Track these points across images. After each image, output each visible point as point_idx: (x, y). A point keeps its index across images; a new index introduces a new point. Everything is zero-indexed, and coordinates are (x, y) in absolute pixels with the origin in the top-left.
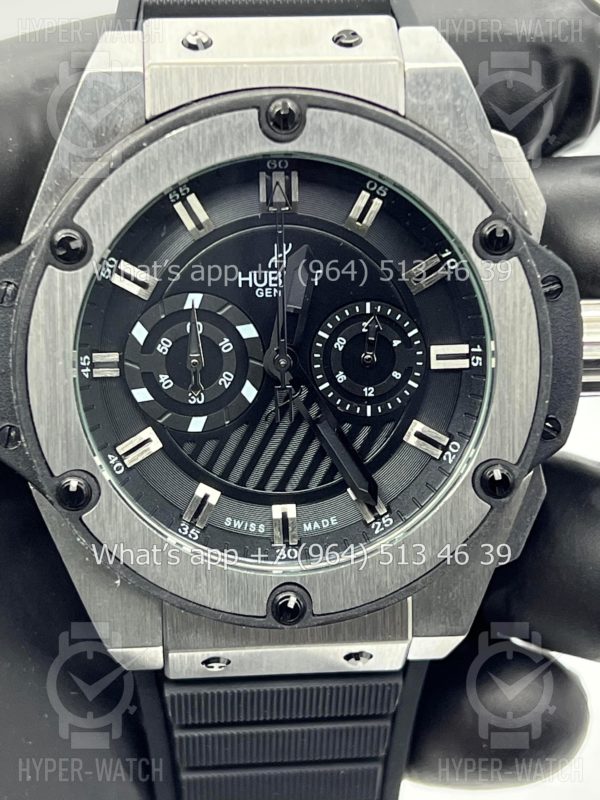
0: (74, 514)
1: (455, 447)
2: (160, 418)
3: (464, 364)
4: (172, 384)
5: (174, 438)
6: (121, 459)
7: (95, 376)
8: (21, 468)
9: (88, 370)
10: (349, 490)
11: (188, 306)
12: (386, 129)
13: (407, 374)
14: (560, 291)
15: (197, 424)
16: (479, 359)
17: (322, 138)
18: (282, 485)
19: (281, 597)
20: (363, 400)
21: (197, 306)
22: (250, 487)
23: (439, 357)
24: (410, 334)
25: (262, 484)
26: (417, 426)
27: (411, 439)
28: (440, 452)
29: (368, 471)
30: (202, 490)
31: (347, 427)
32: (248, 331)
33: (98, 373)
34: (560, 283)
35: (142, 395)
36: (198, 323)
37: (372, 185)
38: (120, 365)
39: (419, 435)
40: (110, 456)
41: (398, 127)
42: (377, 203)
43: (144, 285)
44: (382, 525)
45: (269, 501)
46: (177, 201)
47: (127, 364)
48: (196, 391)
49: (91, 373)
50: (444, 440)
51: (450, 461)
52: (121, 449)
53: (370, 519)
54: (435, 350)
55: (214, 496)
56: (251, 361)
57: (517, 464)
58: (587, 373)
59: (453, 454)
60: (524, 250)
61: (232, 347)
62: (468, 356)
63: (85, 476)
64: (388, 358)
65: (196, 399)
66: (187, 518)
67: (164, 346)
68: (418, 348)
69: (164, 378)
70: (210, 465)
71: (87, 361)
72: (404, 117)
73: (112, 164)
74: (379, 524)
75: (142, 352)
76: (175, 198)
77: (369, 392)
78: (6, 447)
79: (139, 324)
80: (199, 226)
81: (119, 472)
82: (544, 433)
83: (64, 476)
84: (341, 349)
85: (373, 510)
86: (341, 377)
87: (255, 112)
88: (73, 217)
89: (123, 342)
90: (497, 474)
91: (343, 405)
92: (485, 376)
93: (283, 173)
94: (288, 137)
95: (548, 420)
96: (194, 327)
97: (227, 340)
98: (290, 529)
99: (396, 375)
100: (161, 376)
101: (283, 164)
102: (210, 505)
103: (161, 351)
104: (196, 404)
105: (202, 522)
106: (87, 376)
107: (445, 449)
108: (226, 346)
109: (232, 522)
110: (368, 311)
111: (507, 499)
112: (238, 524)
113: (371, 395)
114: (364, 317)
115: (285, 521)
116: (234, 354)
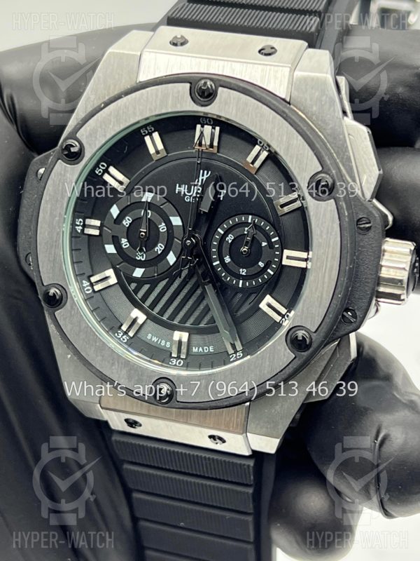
0: (50, 310)
1: (288, 316)
2: (118, 265)
3: (303, 264)
4: (128, 245)
5: (124, 281)
6: (92, 285)
7: (85, 232)
9: (81, 228)
11: (144, 199)
13: (267, 265)
14: (370, 228)
15: (138, 273)
18: (184, 320)
19: (159, 385)
20: (238, 277)
21: (149, 200)
22: (165, 318)
23: (288, 258)
24: (273, 240)
25: (172, 317)
26: (268, 299)
27: (263, 306)
28: (280, 318)
30: (136, 313)
32: (176, 221)
33: (88, 231)
34: (370, 223)
36: (149, 211)
37: (261, 143)
38: (100, 228)
39: (269, 305)
40: (84, 282)
41: (272, 106)
42: (264, 154)
43: (121, 183)
45: (174, 328)
46: (146, 135)
47: (105, 228)
48: (141, 252)
49: (82, 230)
50: (284, 311)
51: (283, 324)
52: (93, 279)
53: (231, 351)
55: (142, 318)
56: (176, 240)
57: (315, 332)
59: (286, 320)
61: (165, 230)
62: (306, 260)
63: (60, 288)
64: (256, 253)
65: (141, 257)
66: (124, 328)
67: (127, 222)
68: (277, 249)
69: (124, 241)
70: (144, 298)
71: (80, 222)
72: (289, 103)
74: (234, 355)
75: (115, 223)
76: (145, 132)
77: (243, 272)
79: (115, 205)
80: (158, 152)
81: (87, 292)
83: (49, 286)
84: (230, 241)
85: (234, 346)
86: (227, 259)
87: (188, 85)
88: (76, 133)
89: (104, 215)
91: (226, 277)
93: (211, 127)
96: (147, 214)
97: (163, 224)
98: (182, 348)
99: (261, 264)
100: (123, 239)
101: (210, 121)
102: (139, 324)
103: (125, 224)
104: (140, 260)
105: (132, 333)
106: (79, 231)
107: (283, 316)
108: (163, 227)
109: (152, 338)
110: (250, 221)
111: (304, 353)
112: (155, 339)
113: (244, 274)
114: (246, 224)
115: (180, 342)
116: (166, 233)
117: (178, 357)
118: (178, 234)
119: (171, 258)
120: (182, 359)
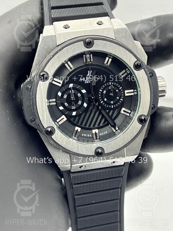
0: (50, 136)
1: (132, 113)
2: (66, 113)
3: (133, 94)
4: (68, 105)
5: (69, 117)
6: (58, 123)
7: (50, 105)
8: (36, 127)
9: (49, 103)
10: (109, 125)
11: (70, 87)
12: (112, 43)
13: (120, 98)
15: (74, 113)
16: (136, 92)
17: (98, 47)
18: (94, 125)
19: (97, 150)
20: (111, 104)
21: (72, 87)
22: (87, 127)
23: (127, 93)
24: (120, 88)
25: (90, 126)
26: (123, 109)
27: (122, 112)
28: (129, 114)
29: (113, 120)
30: (77, 128)
31: (107, 111)
32: (84, 91)
33: (51, 104)
34: (152, 74)
35: (61, 108)
36: (73, 90)
37: (109, 56)
38: (56, 102)
39: (124, 111)
40: (56, 123)
42: (110, 60)
43: (60, 83)
44: (118, 132)
45: (92, 129)
46: (66, 64)
48: (73, 106)
49: (50, 104)
50: (130, 112)
51: (132, 116)
52: (58, 121)
53: (115, 131)
54: (126, 91)
55: (79, 129)
56: (85, 98)
57: (147, 115)
58: (160, 93)
59: (132, 114)
60: (144, 67)
62: (133, 92)
64: (116, 94)
65: (73, 108)
66: (74, 135)
67: (65, 96)
68: (122, 91)
69: (66, 104)
70: (78, 122)
71: (49, 101)
72: (115, 40)
73: (52, 57)
74: (117, 132)
75: (61, 98)
77: (112, 102)
78: (32, 123)
79: (59, 92)
80: (71, 69)
81: (58, 126)
82: (152, 108)
83: (47, 128)
84: (105, 93)
85: (115, 129)
86: (105, 100)
87: (82, 42)
88: (44, 69)
89: (56, 96)
90: (143, 118)
91: (106, 106)
92: (138, 96)
93: (89, 55)
94: (90, 47)
95: (153, 105)
96: (72, 92)
97: (79, 94)
98: (97, 135)
99: (118, 98)
101: (89, 53)
102: (79, 132)
103: (65, 98)
105: (77, 135)
107: (130, 113)
108: (79, 95)
110: (110, 84)
111: (145, 123)
112: (85, 135)
113: (112, 103)
114: (110, 86)
115: (96, 133)
116: (81, 97)
117: (96, 139)
118: (86, 96)
119: (85, 105)
120: (98, 139)
